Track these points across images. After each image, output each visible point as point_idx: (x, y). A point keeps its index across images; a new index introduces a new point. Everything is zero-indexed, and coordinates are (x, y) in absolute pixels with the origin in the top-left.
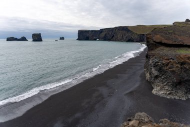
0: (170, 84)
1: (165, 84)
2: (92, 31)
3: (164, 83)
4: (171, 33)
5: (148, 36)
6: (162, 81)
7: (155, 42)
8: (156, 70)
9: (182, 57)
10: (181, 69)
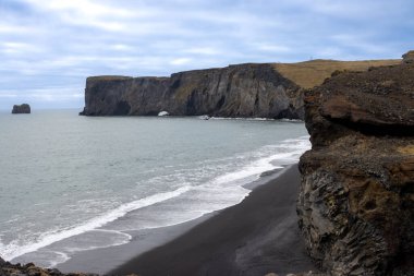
0: (368, 262)
1: (355, 263)
2: (142, 80)
3: (351, 260)
4: (388, 90)
5: (311, 99)
6: (346, 253)
7: (328, 117)
8: (325, 216)
9: (405, 168)
10: (403, 206)
